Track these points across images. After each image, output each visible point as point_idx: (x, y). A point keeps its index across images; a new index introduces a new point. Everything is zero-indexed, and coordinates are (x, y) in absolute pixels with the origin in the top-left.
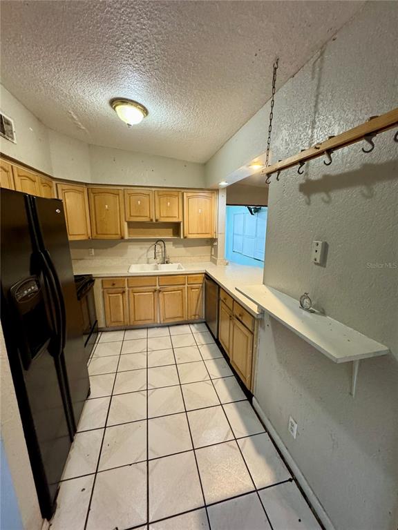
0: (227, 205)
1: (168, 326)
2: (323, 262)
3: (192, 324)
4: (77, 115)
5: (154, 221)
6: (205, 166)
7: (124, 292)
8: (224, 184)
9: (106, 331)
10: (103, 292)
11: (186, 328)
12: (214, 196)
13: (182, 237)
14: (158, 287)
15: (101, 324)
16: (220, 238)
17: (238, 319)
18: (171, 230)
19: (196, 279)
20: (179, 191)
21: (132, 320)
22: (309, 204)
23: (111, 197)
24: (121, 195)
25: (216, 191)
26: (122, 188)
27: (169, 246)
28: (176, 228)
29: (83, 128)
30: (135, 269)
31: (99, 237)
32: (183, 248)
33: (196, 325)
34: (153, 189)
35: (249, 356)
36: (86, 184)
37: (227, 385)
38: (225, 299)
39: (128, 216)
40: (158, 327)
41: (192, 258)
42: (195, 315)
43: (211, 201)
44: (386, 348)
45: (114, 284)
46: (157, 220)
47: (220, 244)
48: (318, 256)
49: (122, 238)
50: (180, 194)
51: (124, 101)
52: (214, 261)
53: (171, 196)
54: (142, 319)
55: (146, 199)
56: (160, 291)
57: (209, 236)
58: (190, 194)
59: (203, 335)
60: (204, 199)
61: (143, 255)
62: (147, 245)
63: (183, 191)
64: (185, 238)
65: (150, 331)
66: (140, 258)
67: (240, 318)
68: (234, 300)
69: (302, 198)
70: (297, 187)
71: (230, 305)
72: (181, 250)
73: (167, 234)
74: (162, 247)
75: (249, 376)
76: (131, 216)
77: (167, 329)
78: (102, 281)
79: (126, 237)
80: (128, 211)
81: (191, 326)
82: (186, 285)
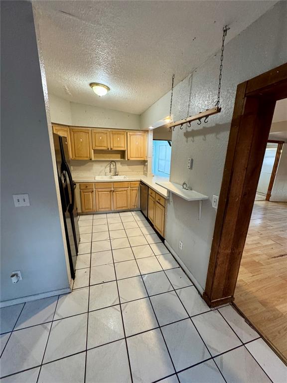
0: (153, 140)
1: (119, 212)
2: (191, 168)
3: (133, 211)
4: (69, 88)
5: (110, 149)
6: (141, 117)
7: (93, 191)
8: (151, 128)
9: (82, 215)
10: (80, 191)
11: (129, 213)
12: (146, 134)
13: (126, 159)
14: (112, 189)
15: (79, 211)
16: (149, 160)
17: (158, 202)
18: (119, 155)
19: (135, 184)
20: (125, 131)
21: (97, 208)
22: (187, 142)
23: (83, 135)
24: (90, 133)
25: (147, 131)
26: (90, 129)
27: (119, 165)
28: (123, 154)
29: (70, 94)
30: (99, 178)
31: (77, 159)
32: (127, 167)
33: (135, 212)
34: (109, 130)
35: (163, 219)
36: (69, 126)
37: (152, 237)
38: (151, 193)
39: (94, 146)
40: (112, 213)
41: (132, 173)
42: (134, 206)
43: (144, 137)
44: (208, 197)
45: (87, 187)
46: (111, 149)
47: (149, 164)
48: (189, 165)
49: (91, 159)
50: (126, 133)
51: (97, 84)
52: (145, 174)
53: (120, 134)
54: (104, 207)
55: (105, 136)
56: (114, 191)
57: (142, 159)
58: (131, 133)
59: (139, 217)
60: (139, 137)
61: (102, 170)
62: (105, 164)
63: (127, 131)
64: (128, 160)
65: (108, 215)
66: (100, 172)
67: (159, 201)
68: (156, 193)
69: (184, 139)
70: (183, 134)
71: (154, 196)
72: (126, 168)
73: (117, 158)
74: (114, 166)
75: (163, 230)
76: (96, 146)
77: (118, 214)
78: (80, 185)
79: (93, 159)
80: (94, 143)
81: (133, 213)
82: (129, 188)
